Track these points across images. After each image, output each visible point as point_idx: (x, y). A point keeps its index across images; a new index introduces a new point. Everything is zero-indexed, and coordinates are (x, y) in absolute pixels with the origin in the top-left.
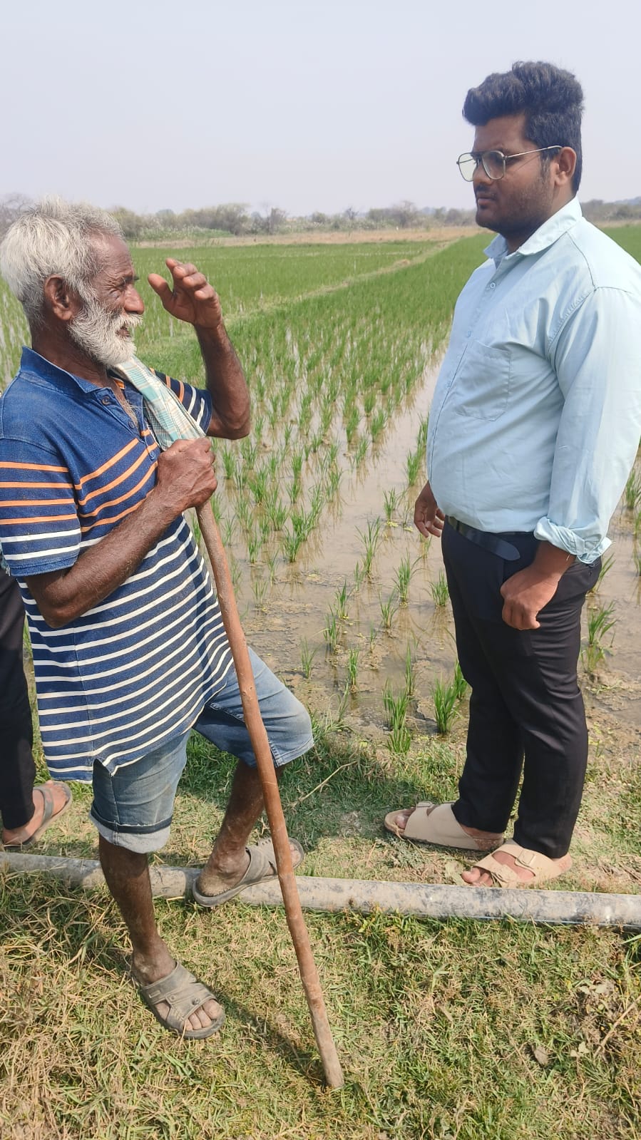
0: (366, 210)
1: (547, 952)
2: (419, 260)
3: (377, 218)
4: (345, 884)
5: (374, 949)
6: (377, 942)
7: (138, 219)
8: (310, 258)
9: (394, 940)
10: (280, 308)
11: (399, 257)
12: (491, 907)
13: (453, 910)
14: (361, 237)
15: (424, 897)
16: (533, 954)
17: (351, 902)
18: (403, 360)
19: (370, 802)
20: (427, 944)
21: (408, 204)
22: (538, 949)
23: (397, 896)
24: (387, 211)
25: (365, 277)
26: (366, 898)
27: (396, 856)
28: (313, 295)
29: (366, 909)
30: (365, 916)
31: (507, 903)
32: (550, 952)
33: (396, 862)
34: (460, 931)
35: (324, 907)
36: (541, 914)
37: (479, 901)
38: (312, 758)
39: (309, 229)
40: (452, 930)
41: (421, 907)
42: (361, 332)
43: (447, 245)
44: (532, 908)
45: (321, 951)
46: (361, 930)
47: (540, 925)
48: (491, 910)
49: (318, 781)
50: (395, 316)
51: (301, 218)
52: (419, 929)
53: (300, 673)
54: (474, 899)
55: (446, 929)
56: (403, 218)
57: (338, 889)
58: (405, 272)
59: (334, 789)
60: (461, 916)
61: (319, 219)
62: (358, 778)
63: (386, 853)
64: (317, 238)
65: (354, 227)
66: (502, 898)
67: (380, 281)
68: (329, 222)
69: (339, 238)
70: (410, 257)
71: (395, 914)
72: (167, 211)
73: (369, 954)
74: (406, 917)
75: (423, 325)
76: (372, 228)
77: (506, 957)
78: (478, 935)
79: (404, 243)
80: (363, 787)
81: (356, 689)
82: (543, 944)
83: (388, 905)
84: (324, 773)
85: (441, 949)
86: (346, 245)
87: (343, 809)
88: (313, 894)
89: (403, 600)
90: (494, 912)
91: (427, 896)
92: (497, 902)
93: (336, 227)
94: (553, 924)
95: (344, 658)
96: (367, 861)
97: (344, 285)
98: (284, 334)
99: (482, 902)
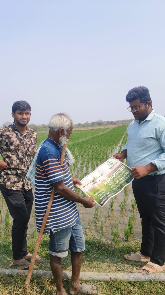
0: (91, 122)
1: (162, 289)
2: (105, 132)
3: (93, 124)
4: (109, 274)
5: (118, 291)
6: (118, 289)
7: (37, 126)
8: (78, 133)
9: (123, 288)
10: (73, 144)
11: (100, 132)
12: (146, 277)
13: (137, 279)
14: (90, 128)
15: (129, 276)
16: (159, 289)
17: (111, 278)
18: (104, 154)
19: (112, 256)
20: (131, 288)
21: (101, 120)
22: (160, 288)
23: (122, 276)
24: (96, 122)
25: (92, 136)
26: (115, 277)
27: (120, 268)
28: (80, 141)
29: (115, 280)
30: (114, 282)
31: (151, 276)
32: (163, 289)
33: (121, 269)
34: (139, 285)
35: (104, 280)
36: (160, 279)
37: (143, 276)
38: (95, 246)
39: (78, 127)
40: (138, 284)
41: (129, 278)
42: (93, 148)
43: (111, 129)
44: (157, 277)
45: (104, 292)
46: (114, 285)
47: (160, 282)
48: (147, 279)
49: (98, 251)
50: (101, 144)
51: (75, 125)
52: (129, 285)
53: (88, 228)
54: (142, 276)
55: (136, 284)
56: (100, 124)
57: (107, 275)
58: (102, 135)
59: (102, 253)
60: (139, 281)
61: (80, 125)
62: (108, 250)
63: (117, 267)
64: (80, 129)
65: (88, 126)
66: (149, 275)
67: (96, 137)
68: (82, 125)
69: (85, 129)
70: (103, 132)
71: (122, 281)
72: (44, 124)
73: (117, 292)
74: (125, 281)
75: (108, 146)
76: (92, 126)
77: (152, 291)
78: (144, 285)
79: (101, 129)
80: (109, 252)
81: (103, 232)
82: (161, 287)
83: (120, 279)
84: (99, 250)
85: (135, 289)
86: (87, 130)
87: (105, 258)
88: (101, 277)
89: (112, 210)
90: (148, 279)
91: (130, 275)
92: (148, 276)
93: (84, 126)
94: (163, 282)
95: (99, 224)
96: (113, 270)
97: (87, 138)
98: (74, 150)
99: (144, 276)
